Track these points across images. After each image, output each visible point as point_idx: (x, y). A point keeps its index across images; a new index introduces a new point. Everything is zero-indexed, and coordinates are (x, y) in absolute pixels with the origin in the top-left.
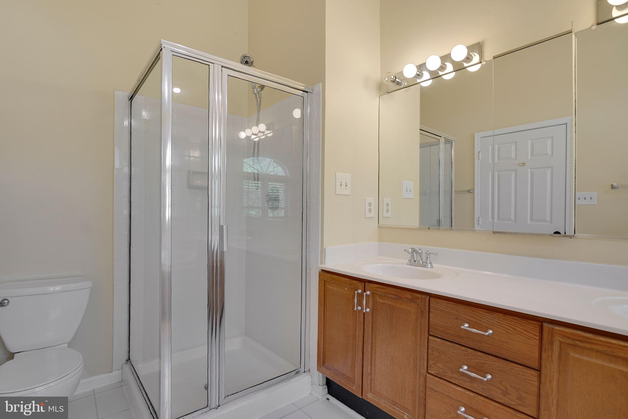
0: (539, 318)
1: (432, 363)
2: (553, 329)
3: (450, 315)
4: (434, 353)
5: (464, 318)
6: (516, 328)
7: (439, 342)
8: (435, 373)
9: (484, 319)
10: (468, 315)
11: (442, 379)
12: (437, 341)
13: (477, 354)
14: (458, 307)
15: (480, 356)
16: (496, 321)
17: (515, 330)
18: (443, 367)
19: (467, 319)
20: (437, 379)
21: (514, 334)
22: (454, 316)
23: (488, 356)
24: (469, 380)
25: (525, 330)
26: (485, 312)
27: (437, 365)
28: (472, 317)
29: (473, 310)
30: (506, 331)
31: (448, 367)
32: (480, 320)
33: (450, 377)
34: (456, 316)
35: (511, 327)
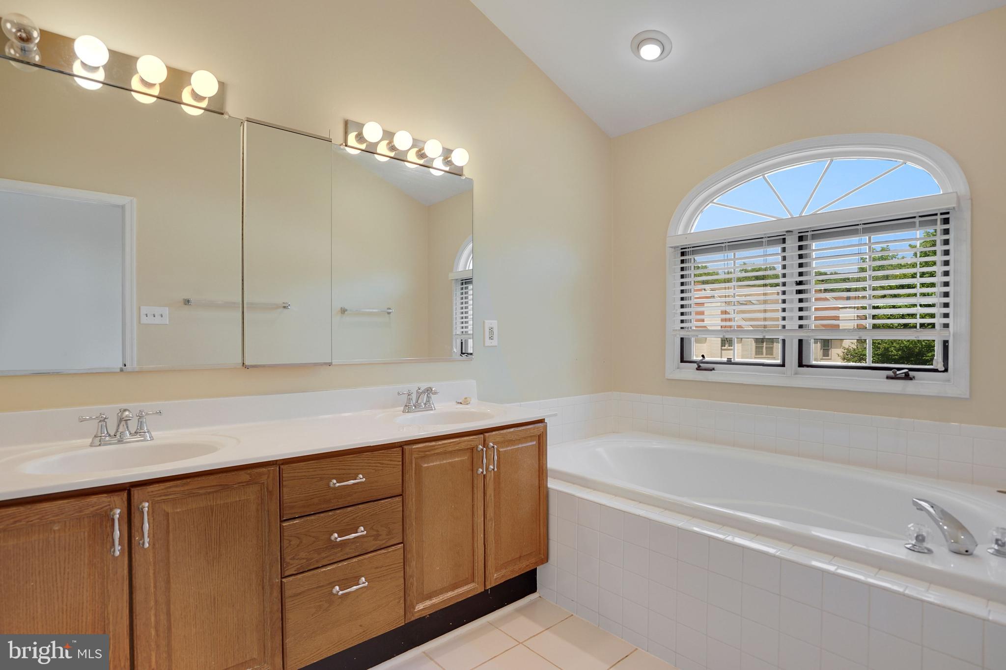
0: (396, 444)
1: (291, 559)
2: (412, 448)
3: (312, 478)
4: (292, 543)
5: (331, 474)
6: (384, 462)
7: (299, 522)
8: (295, 571)
9: (353, 466)
10: (336, 469)
11: (306, 571)
12: (296, 523)
13: (348, 511)
14: (323, 464)
15: (350, 512)
16: (365, 463)
17: (383, 464)
18: (306, 555)
19: (334, 475)
20: (299, 576)
21: (382, 469)
22: (317, 478)
23: (358, 506)
24: (340, 549)
25: (391, 461)
26: (354, 457)
27: (297, 557)
28: (339, 469)
29: (341, 460)
30: (375, 469)
31: (314, 550)
32: (349, 469)
33: (317, 561)
34: (320, 476)
35: (379, 463)
